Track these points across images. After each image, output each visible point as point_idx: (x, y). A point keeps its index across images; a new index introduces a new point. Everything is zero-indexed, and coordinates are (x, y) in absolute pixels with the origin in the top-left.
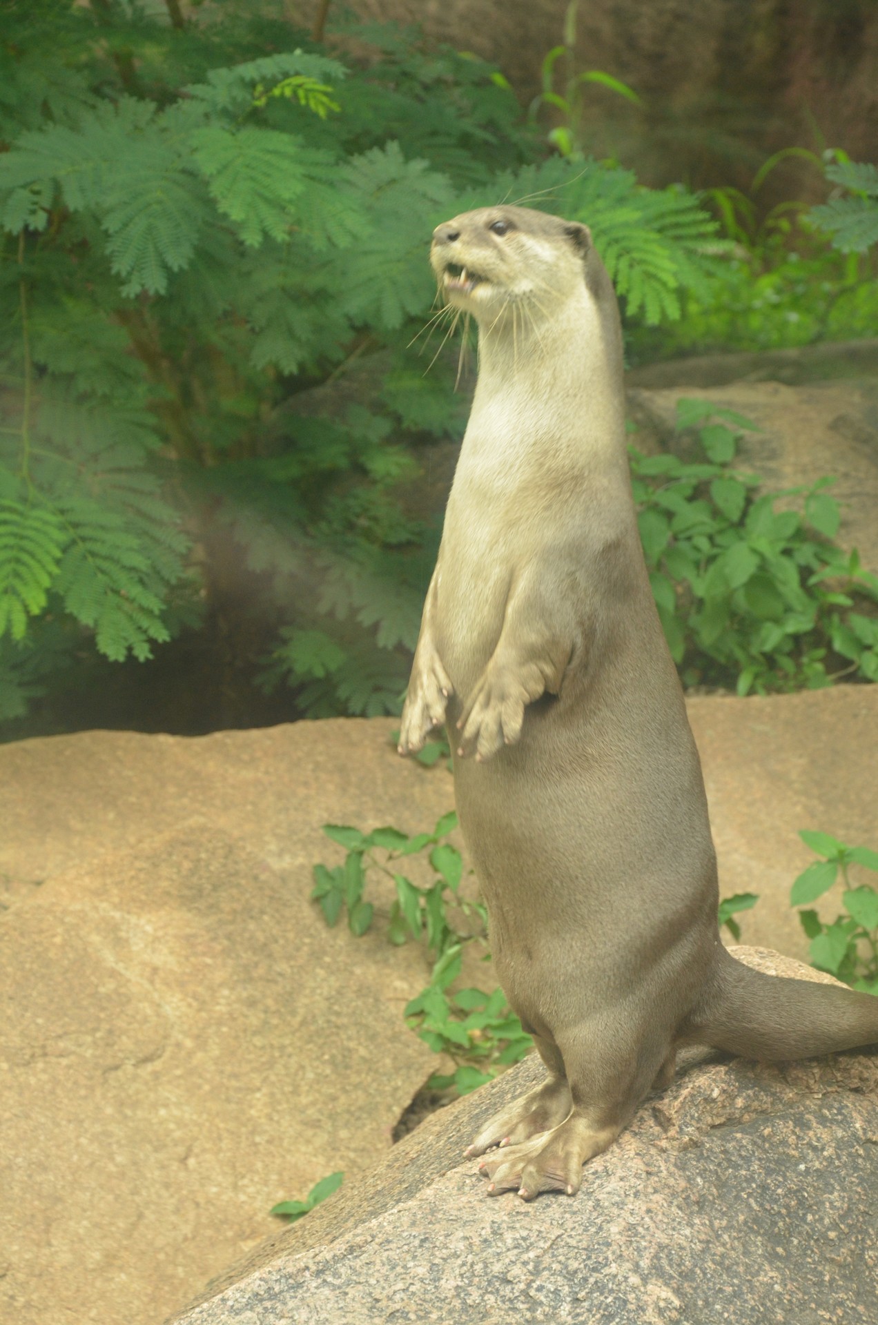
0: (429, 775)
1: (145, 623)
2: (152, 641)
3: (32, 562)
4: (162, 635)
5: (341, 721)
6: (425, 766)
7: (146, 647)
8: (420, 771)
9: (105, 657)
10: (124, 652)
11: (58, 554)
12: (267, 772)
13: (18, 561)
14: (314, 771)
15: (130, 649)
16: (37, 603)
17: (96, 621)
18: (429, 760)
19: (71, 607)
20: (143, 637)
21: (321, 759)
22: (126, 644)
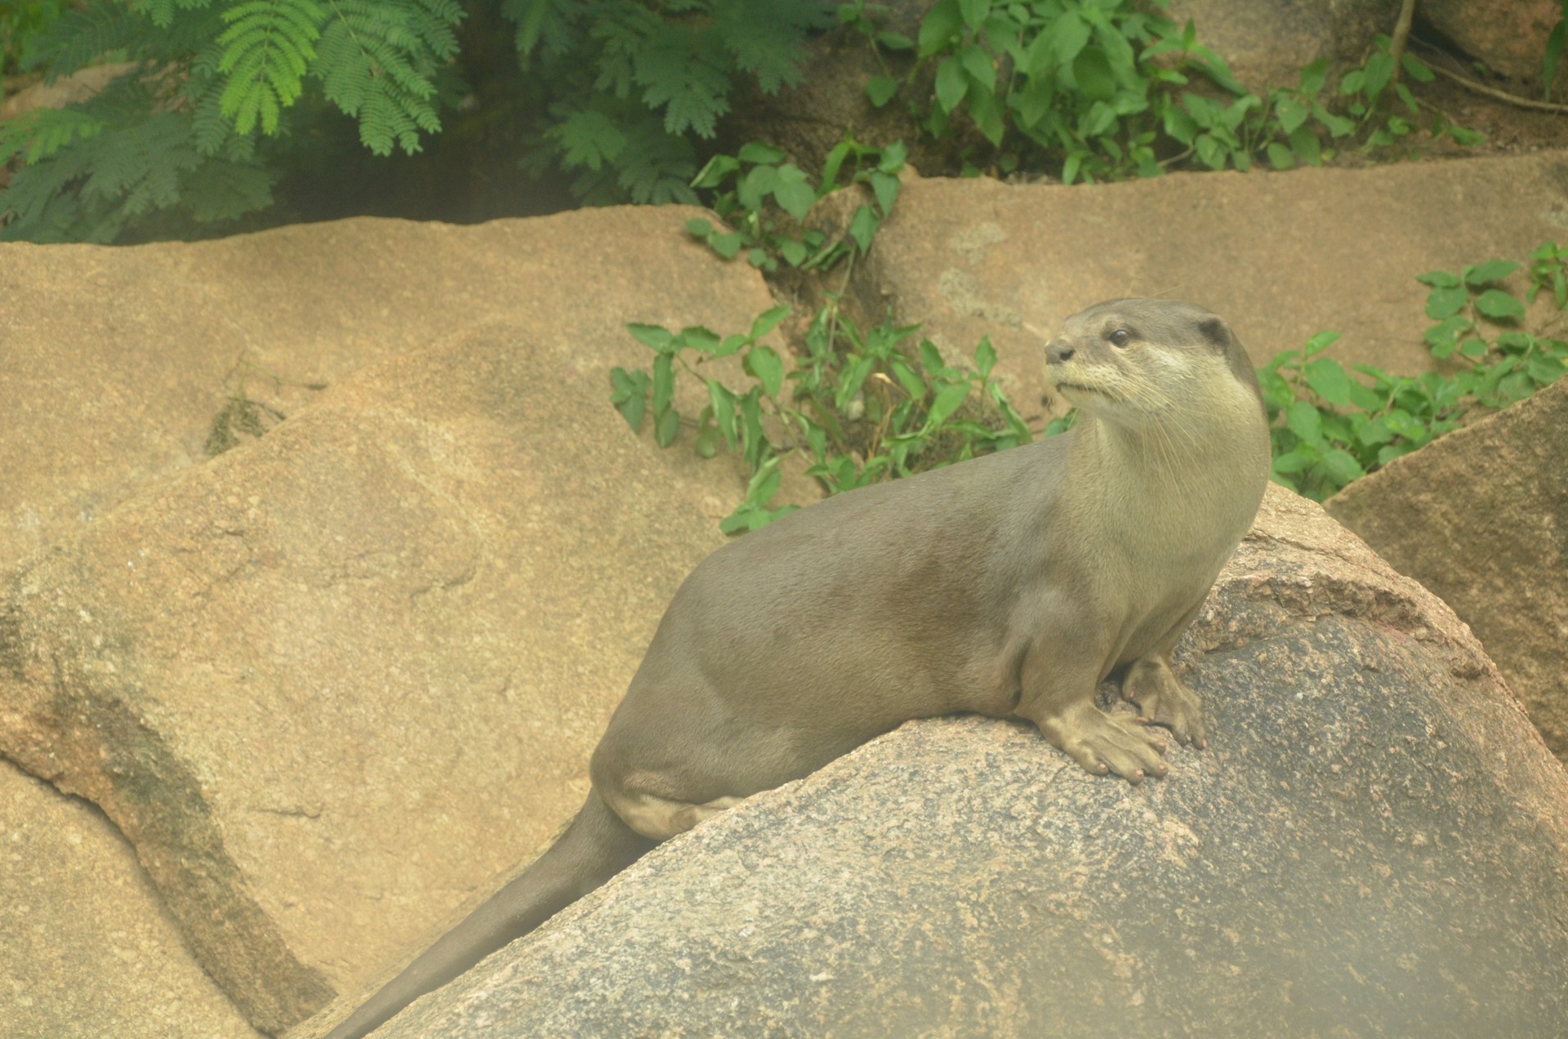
0: (729, 268)
1: (414, 111)
2: (422, 133)
3: (286, 45)
4: (433, 125)
5: (628, 208)
6: (724, 259)
7: (415, 137)
8: (718, 264)
9: (369, 149)
10: (391, 144)
11: (316, 35)
12: (552, 265)
13: (272, 44)
14: (602, 263)
15: (397, 140)
16: (291, 92)
17: (359, 112)
18: (728, 254)
19: (331, 93)
20: (413, 127)
21: (609, 250)
22: (393, 136)
